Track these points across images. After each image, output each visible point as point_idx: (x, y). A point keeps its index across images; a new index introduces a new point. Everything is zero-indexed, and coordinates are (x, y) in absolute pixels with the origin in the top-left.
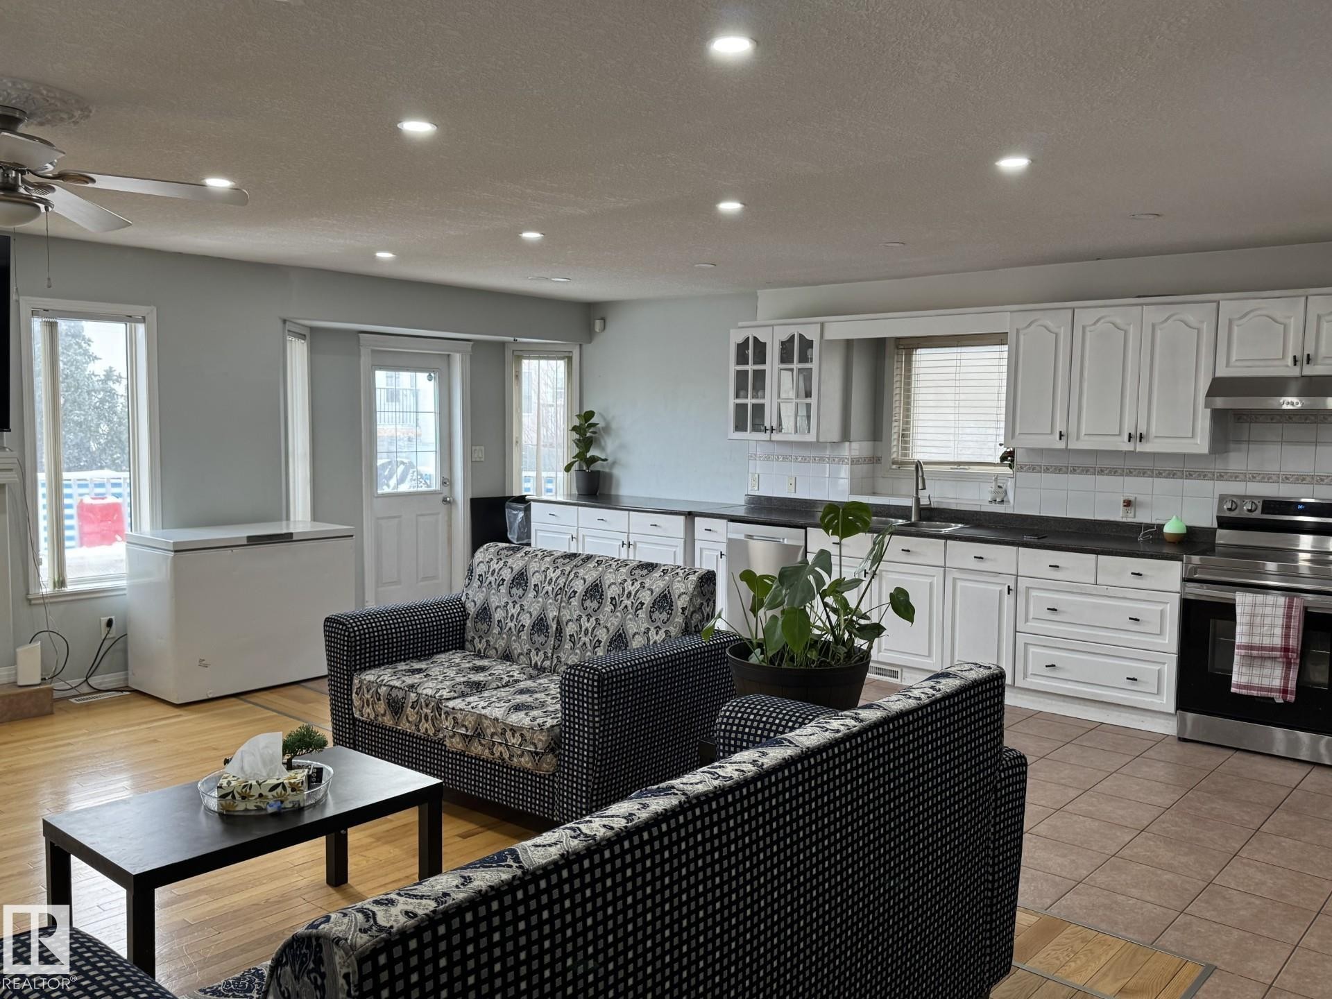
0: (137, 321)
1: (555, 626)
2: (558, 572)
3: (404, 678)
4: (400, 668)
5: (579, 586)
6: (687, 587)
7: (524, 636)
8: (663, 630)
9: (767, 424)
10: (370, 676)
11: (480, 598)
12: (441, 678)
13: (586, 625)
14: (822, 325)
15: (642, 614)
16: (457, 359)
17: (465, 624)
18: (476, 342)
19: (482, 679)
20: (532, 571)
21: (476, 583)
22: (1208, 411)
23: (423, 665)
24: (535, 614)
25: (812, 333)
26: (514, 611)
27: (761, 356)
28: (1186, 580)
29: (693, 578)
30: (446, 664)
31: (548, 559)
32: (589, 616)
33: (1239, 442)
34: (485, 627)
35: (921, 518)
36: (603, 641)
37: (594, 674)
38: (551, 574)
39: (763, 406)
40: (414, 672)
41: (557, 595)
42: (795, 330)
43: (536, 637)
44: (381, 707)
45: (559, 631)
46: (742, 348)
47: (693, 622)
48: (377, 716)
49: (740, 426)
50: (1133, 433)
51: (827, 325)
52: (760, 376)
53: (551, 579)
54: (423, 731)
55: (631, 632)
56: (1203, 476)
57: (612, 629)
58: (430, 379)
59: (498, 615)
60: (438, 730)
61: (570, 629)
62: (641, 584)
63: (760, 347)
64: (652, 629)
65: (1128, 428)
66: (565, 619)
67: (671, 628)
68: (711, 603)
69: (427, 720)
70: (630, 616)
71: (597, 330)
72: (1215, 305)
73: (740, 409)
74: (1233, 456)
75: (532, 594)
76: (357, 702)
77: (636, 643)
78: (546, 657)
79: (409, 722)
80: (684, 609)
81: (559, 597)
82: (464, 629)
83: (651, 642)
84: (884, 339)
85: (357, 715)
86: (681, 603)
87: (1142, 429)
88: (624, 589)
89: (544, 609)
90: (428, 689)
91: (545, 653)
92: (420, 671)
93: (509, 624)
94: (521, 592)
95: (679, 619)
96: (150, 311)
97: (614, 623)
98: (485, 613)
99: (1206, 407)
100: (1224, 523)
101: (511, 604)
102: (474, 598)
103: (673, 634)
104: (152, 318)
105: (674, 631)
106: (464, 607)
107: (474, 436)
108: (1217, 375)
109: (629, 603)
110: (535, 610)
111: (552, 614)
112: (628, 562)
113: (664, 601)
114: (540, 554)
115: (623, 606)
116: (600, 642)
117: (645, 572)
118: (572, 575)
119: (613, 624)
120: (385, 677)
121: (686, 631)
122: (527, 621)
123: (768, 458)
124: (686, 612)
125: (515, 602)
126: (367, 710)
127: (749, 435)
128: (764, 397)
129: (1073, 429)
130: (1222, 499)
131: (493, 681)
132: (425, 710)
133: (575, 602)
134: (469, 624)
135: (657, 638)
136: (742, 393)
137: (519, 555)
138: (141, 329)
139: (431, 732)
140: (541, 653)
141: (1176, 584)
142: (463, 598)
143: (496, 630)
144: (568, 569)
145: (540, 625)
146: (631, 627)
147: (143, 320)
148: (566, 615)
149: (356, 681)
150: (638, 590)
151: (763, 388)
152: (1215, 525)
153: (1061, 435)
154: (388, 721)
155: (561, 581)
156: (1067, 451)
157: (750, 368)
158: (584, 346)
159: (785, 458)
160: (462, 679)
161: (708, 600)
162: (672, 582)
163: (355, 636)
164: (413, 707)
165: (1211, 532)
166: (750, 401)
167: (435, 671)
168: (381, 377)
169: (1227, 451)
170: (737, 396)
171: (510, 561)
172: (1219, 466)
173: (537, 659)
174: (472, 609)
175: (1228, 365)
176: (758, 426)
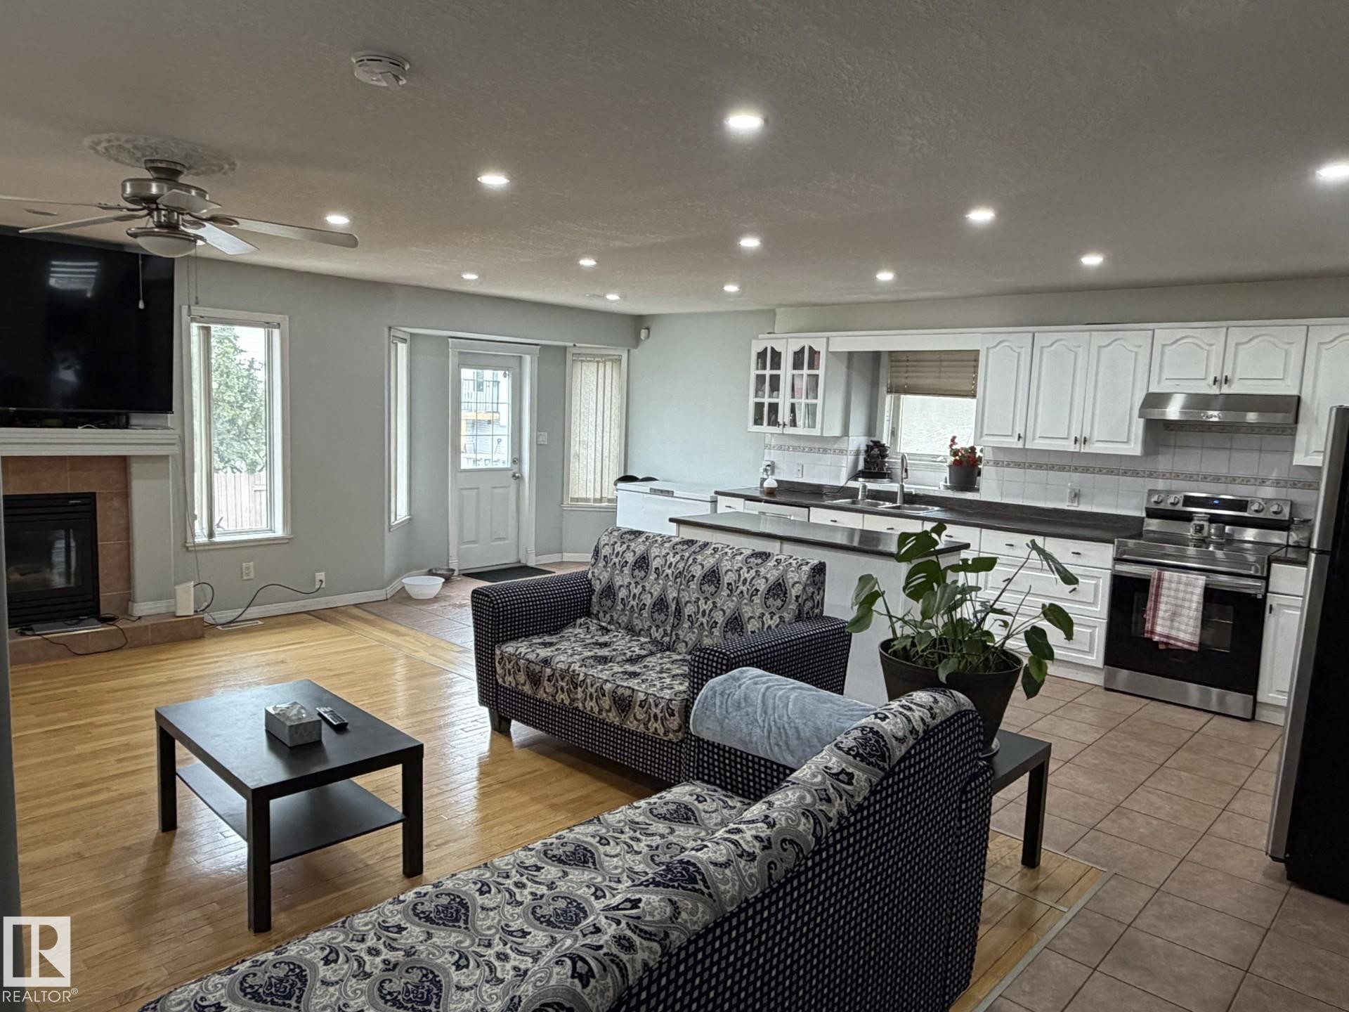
0: (274, 327)
1: (674, 607)
2: (678, 557)
3: (538, 651)
4: (534, 641)
5: (698, 571)
6: (800, 577)
7: (645, 614)
8: (777, 616)
9: (780, 420)
10: (509, 648)
11: (605, 576)
12: (570, 652)
13: (703, 606)
14: (828, 338)
15: (757, 600)
16: (527, 358)
17: (591, 599)
18: (544, 348)
19: (607, 654)
20: (653, 555)
21: (602, 564)
22: (1142, 421)
23: (554, 639)
24: (656, 594)
25: (819, 346)
26: (637, 591)
27: (776, 364)
28: (1118, 560)
29: (806, 568)
30: (573, 639)
31: (667, 545)
32: (707, 599)
33: (1168, 446)
34: (609, 603)
35: (905, 502)
36: (720, 622)
37: (723, 659)
38: (671, 559)
39: (777, 405)
40: (545, 645)
41: (676, 578)
42: (806, 343)
43: (656, 615)
44: (522, 677)
45: (679, 611)
46: (762, 355)
47: (806, 609)
48: (517, 684)
49: (758, 421)
50: (1078, 437)
51: (831, 339)
52: (775, 381)
53: (671, 564)
54: (559, 701)
55: (746, 616)
56: (1136, 474)
57: (728, 611)
58: (505, 375)
59: (622, 593)
60: (573, 700)
61: (689, 610)
62: (757, 572)
63: (776, 356)
64: (767, 614)
65: (1075, 433)
66: (683, 601)
67: (785, 614)
68: (821, 592)
69: (563, 692)
70: (745, 601)
71: (642, 338)
72: (1151, 332)
73: (759, 406)
74: (1160, 458)
75: (653, 577)
76: (499, 671)
77: (752, 626)
78: (665, 634)
79: (545, 692)
80: (797, 597)
81: (678, 580)
82: (590, 604)
83: (766, 626)
84: (879, 353)
85: (500, 681)
86: (794, 592)
87: (1086, 434)
88: (739, 575)
89: (664, 590)
90: (561, 661)
91: (665, 630)
92: (551, 644)
93: (632, 602)
94: (642, 574)
95: (793, 606)
96: (284, 320)
97: (730, 606)
98: (609, 591)
99: (1140, 417)
100: (1152, 513)
101: (633, 585)
102: (600, 577)
103: (787, 620)
104: (286, 325)
105: (787, 617)
106: (590, 584)
107: (540, 424)
108: (1151, 390)
109: (744, 589)
110: (656, 591)
111: (672, 594)
112: (743, 551)
113: (778, 589)
114: (659, 539)
115: (738, 592)
116: (716, 623)
117: (759, 561)
118: (691, 561)
119: (729, 608)
120: (523, 649)
121: (799, 617)
122: (648, 601)
123: (780, 448)
124: (800, 600)
125: (637, 583)
126: (509, 679)
127: (765, 428)
128: (778, 397)
129: (1029, 434)
130: (1151, 492)
131: (617, 656)
132: (560, 683)
133: (693, 585)
134: (594, 599)
135: (770, 622)
136: (760, 393)
137: (640, 540)
138: (276, 333)
139: (567, 702)
140: (661, 630)
141: (1109, 562)
142: (590, 576)
143: (620, 607)
144: (687, 554)
145: (661, 604)
146: (747, 611)
147: (279, 326)
148: (685, 597)
149: (498, 652)
150: (753, 578)
151: (778, 390)
152: (1144, 515)
153: (1020, 437)
154: (527, 689)
155: (681, 566)
156: (1024, 449)
157: (768, 372)
158: (633, 351)
159: (795, 449)
160: (590, 654)
161: (819, 589)
162: (786, 571)
163: (499, 608)
164: (549, 680)
165: (1140, 521)
166: (766, 400)
167: (564, 645)
168: (467, 373)
169: (1156, 453)
170: (756, 396)
171: (633, 545)
172: (1150, 466)
173: (657, 635)
174: (597, 587)
175: (1159, 382)
176: (773, 422)
